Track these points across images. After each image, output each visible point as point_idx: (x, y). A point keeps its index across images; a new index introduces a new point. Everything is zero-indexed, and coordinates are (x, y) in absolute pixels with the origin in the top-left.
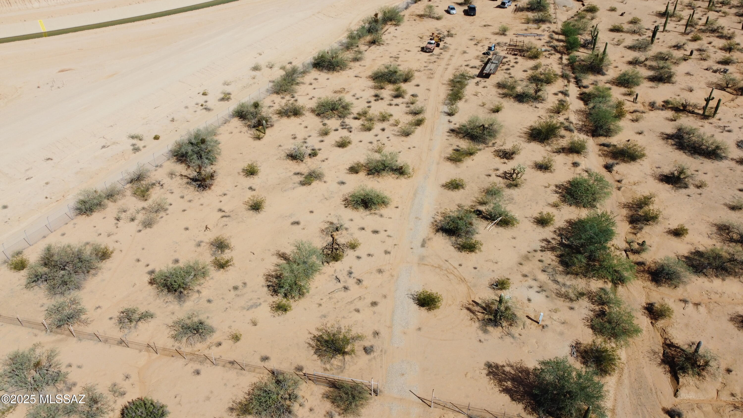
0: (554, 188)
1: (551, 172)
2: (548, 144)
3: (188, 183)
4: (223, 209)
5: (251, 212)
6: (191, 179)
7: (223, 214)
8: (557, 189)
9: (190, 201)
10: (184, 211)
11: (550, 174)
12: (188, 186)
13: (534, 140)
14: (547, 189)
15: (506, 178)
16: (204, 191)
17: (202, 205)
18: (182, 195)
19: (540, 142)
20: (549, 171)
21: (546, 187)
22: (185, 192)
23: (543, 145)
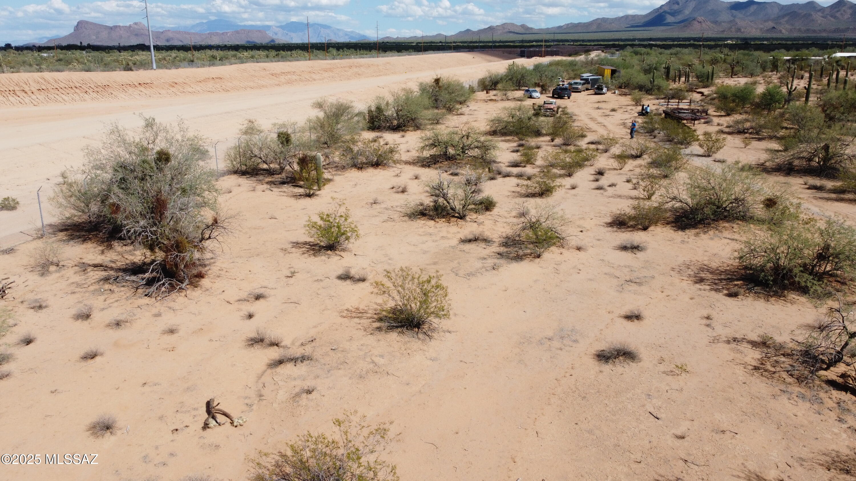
3: (106, 280)
4: (272, 334)
5: (394, 336)
6: (119, 270)
7: (274, 353)
9: (118, 324)
10: (92, 356)
12: (107, 286)
16: (174, 295)
17: (172, 332)
18: (81, 308)
22: (98, 302)
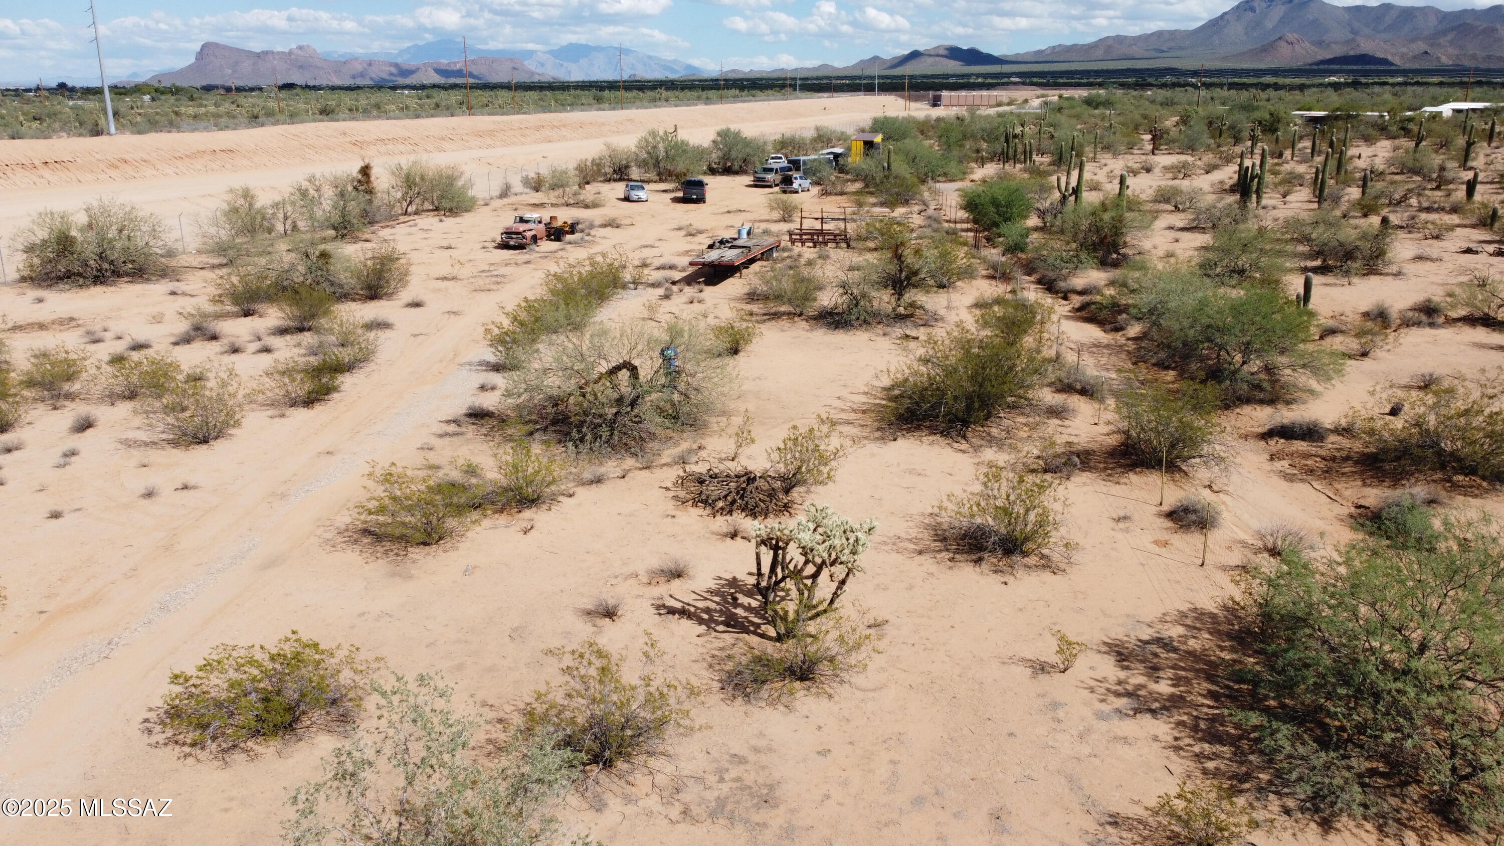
0: (1109, 669)
1: (1047, 565)
2: (991, 441)
8: (1137, 678)
11: (1047, 576)
13: (909, 430)
14: (1054, 683)
15: (733, 623)
19: (945, 433)
20: (1032, 560)
21: (1041, 668)
23: (964, 446)
